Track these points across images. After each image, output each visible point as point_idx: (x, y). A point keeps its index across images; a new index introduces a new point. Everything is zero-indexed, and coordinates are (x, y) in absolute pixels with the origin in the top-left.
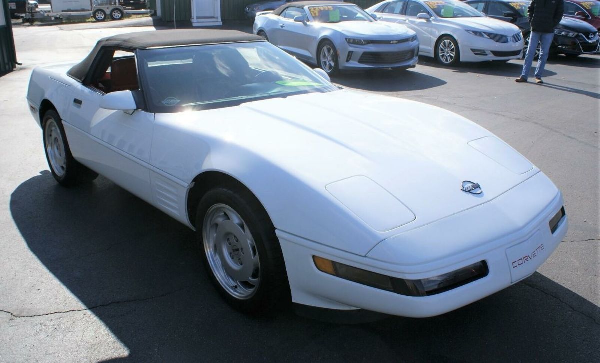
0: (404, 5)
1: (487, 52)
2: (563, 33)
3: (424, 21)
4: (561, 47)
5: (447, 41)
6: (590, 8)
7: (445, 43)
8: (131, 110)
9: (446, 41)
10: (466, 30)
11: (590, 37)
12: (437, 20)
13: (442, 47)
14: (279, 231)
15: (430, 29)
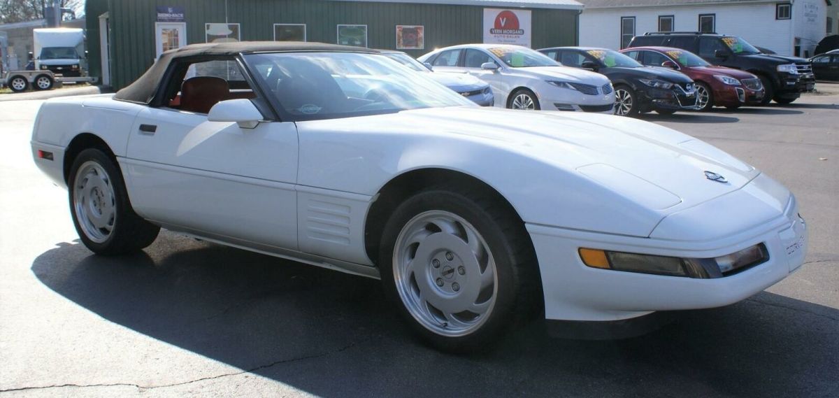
0: (461, 54)
1: (574, 107)
2: (656, 84)
3: (490, 72)
4: (655, 101)
5: (523, 96)
6: (678, 57)
7: (519, 99)
8: (254, 121)
9: (521, 95)
10: (546, 81)
11: (687, 88)
12: (507, 70)
13: (516, 104)
14: (530, 225)
15: (498, 83)
